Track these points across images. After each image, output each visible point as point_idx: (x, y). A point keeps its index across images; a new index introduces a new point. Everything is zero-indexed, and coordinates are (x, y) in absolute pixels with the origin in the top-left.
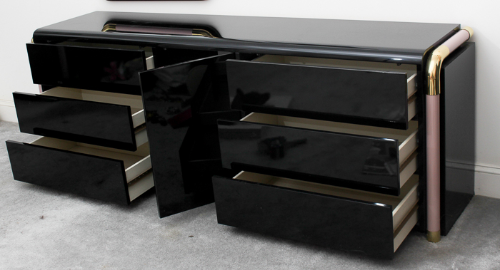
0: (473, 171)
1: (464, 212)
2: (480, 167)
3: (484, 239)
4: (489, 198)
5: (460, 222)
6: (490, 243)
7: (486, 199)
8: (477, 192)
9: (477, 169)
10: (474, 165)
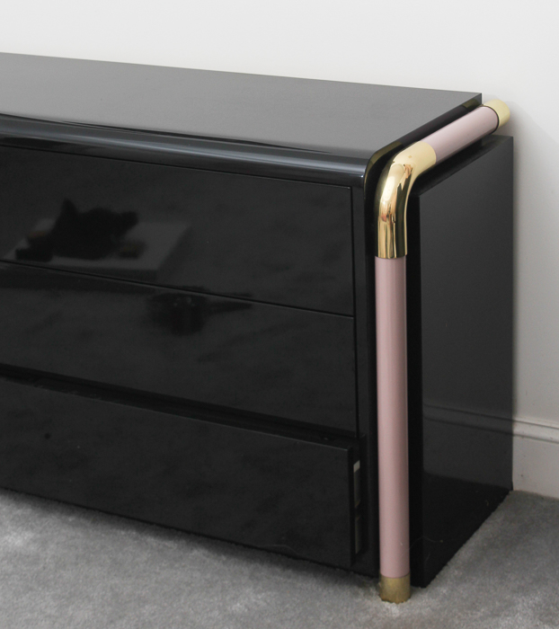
0: (509, 435)
1: (480, 530)
2: (526, 425)
3: (508, 597)
4: (542, 498)
5: (464, 554)
6: (520, 607)
7: (536, 499)
8: (518, 484)
9: (517, 429)
10: (511, 422)
